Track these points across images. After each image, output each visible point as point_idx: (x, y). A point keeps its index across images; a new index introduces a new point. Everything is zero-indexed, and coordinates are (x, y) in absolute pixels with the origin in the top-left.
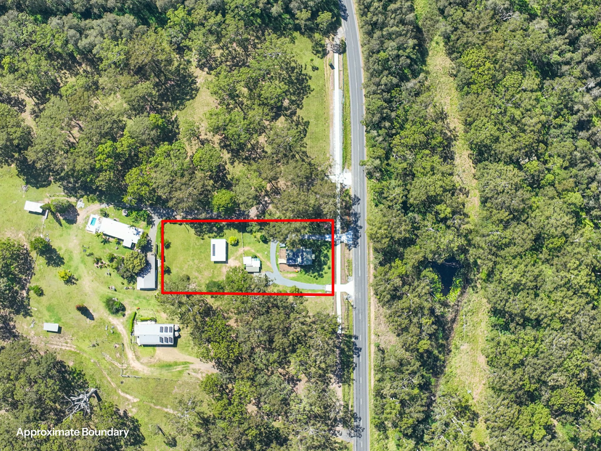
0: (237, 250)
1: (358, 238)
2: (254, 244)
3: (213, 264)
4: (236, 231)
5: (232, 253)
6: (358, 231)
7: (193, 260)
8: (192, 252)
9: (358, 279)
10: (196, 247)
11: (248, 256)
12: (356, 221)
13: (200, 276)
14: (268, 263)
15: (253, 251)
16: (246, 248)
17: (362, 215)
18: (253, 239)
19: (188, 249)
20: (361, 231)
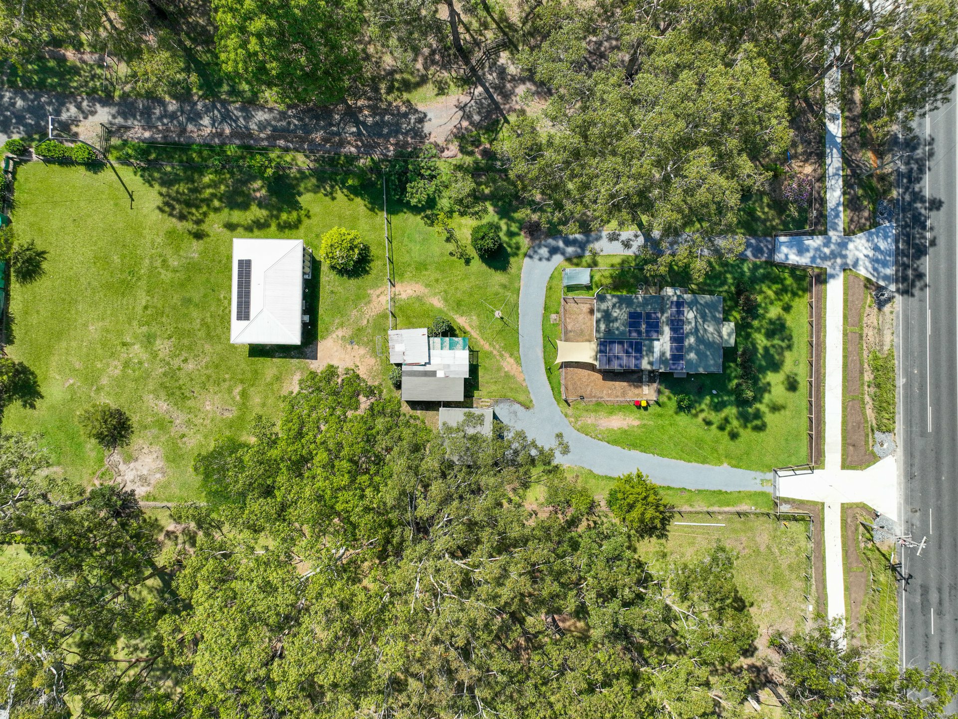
0: (360, 298)
1: (921, 252)
2: (440, 268)
3: (244, 363)
4: (360, 204)
5: (338, 310)
6: (919, 222)
7: (149, 339)
8: (143, 299)
9: (919, 443)
10: (166, 276)
11: (411, 325)
12: (912, 177)
13: (180, 418)
14: (508, 364)
15: (437, 303)
16: (407, 290)
17: (940, 148)
18: (438, 247)
19: (124, 288)
20: (933, 219)
